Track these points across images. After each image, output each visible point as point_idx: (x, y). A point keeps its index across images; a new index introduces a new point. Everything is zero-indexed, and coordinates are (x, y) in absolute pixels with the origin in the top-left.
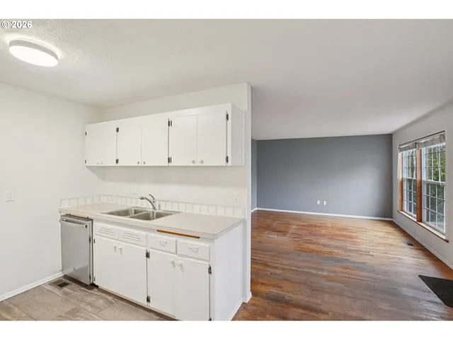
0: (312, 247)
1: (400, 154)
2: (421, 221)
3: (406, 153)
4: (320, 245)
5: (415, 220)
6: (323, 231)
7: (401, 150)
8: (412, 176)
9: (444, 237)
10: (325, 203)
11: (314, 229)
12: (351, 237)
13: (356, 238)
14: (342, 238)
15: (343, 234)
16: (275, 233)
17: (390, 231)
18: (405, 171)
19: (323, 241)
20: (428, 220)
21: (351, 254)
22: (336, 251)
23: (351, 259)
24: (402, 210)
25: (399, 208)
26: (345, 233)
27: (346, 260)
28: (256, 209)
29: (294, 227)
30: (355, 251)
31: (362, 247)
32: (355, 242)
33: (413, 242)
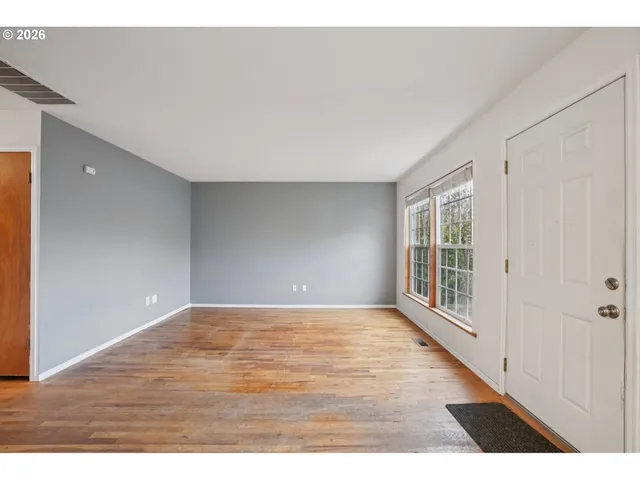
0: (269, 375)
1: (406, 211)
2: (434, 306)
3: (414, 208)
4: (286, 367)
5: (427, 305)
6: (296, 339)
7: (409, 203)
8: (422, 241)
9: (470, 329)
10: (304, 288)
11: (281, 335)
12: (339, 344)
13: (348, 343)
14: (327, 348)
15: (328, 339)
16: (203, 353)
17: (395, 325)
18: (413, 234)
19: (292, 358)
20: (443, 303)
21: (339, 380)
22: (313, 377)
23: (340, 392)
24: (409, 292)
25: (404, 290)
26: (330, 337)
27: (328, 396)
28: (190, 305)
29: (246, 334)
30: (347, 371)
31: (358, 360)
32: (346, 352)
33: (426, 341)
